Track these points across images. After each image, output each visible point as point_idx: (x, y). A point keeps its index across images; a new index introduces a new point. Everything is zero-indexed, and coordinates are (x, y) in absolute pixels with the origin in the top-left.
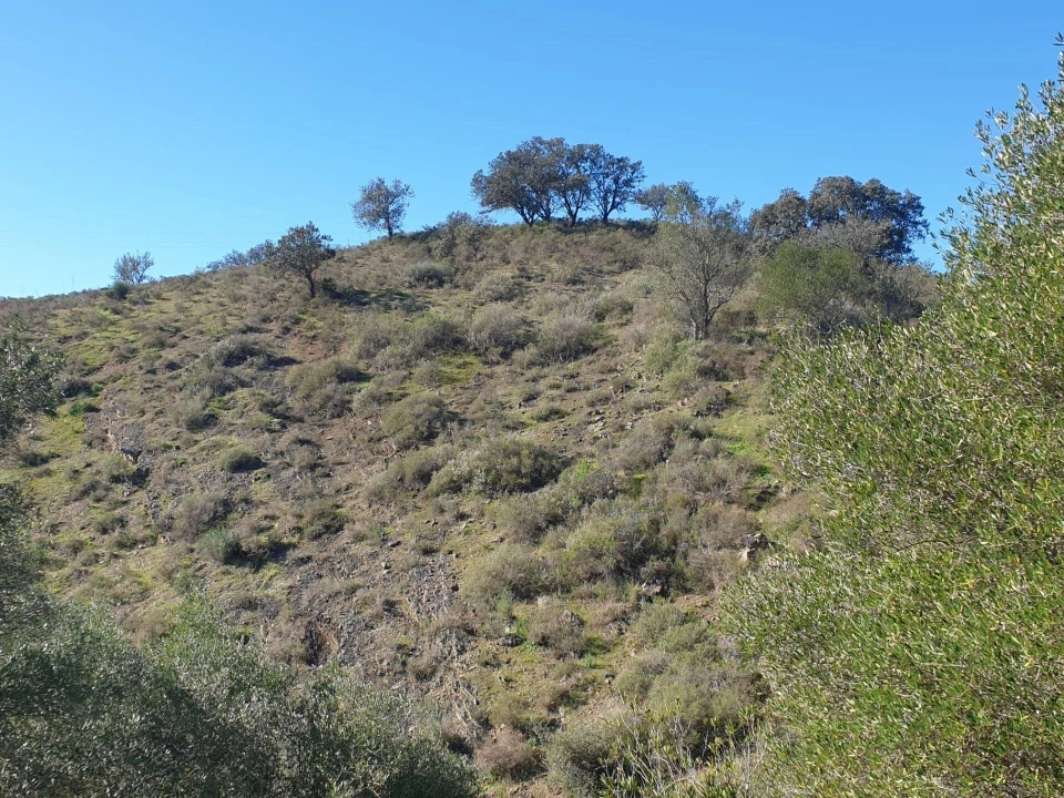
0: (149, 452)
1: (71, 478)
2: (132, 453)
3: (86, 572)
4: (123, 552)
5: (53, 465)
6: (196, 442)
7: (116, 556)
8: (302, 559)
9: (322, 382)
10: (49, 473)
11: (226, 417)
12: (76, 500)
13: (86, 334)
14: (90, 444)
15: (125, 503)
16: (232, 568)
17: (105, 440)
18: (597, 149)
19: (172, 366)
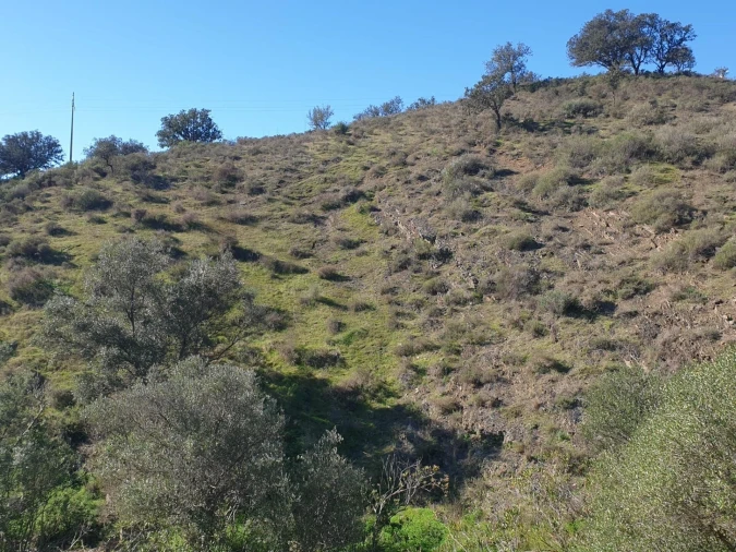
0: (442, 237)
1: (384, 257)
2: (429, 239)
3: (438, 321)
4: (458, 307)
5: (365, 247)
6: (476, 230)
7: (456, 311)
8: (630, 313)
9: (555, 186)
10: (364, 253)
11: (488, 212)
12: (396, 272)
13: (340, 159)
14: (387, 233)
15: (438, 273)
16: (571, 319)
17: (397, 231)
18: (653, 17)
19: (422, 178)
